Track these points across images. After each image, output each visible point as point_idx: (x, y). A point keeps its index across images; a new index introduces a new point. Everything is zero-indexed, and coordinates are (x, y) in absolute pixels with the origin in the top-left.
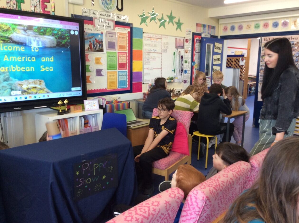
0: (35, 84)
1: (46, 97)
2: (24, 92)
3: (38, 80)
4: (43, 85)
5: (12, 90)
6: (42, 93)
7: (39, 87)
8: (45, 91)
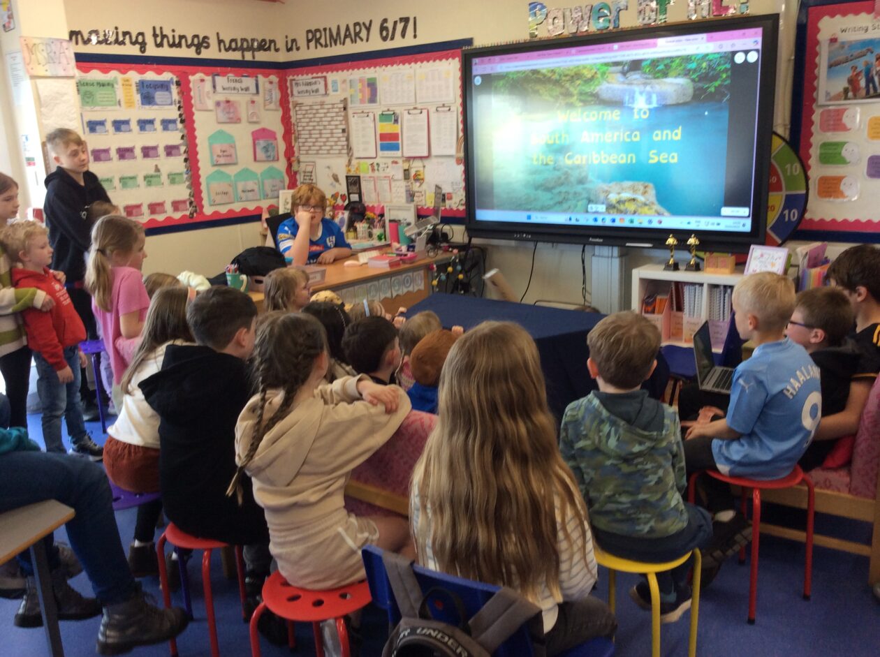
0: (634, 190)
1: (655, 225)
2: (611, 207)
3: (642, 183)
4: (651, 195)
5: (590, 201)
6: (646, 215)
7: (641, 199)
8: (654, 210)
